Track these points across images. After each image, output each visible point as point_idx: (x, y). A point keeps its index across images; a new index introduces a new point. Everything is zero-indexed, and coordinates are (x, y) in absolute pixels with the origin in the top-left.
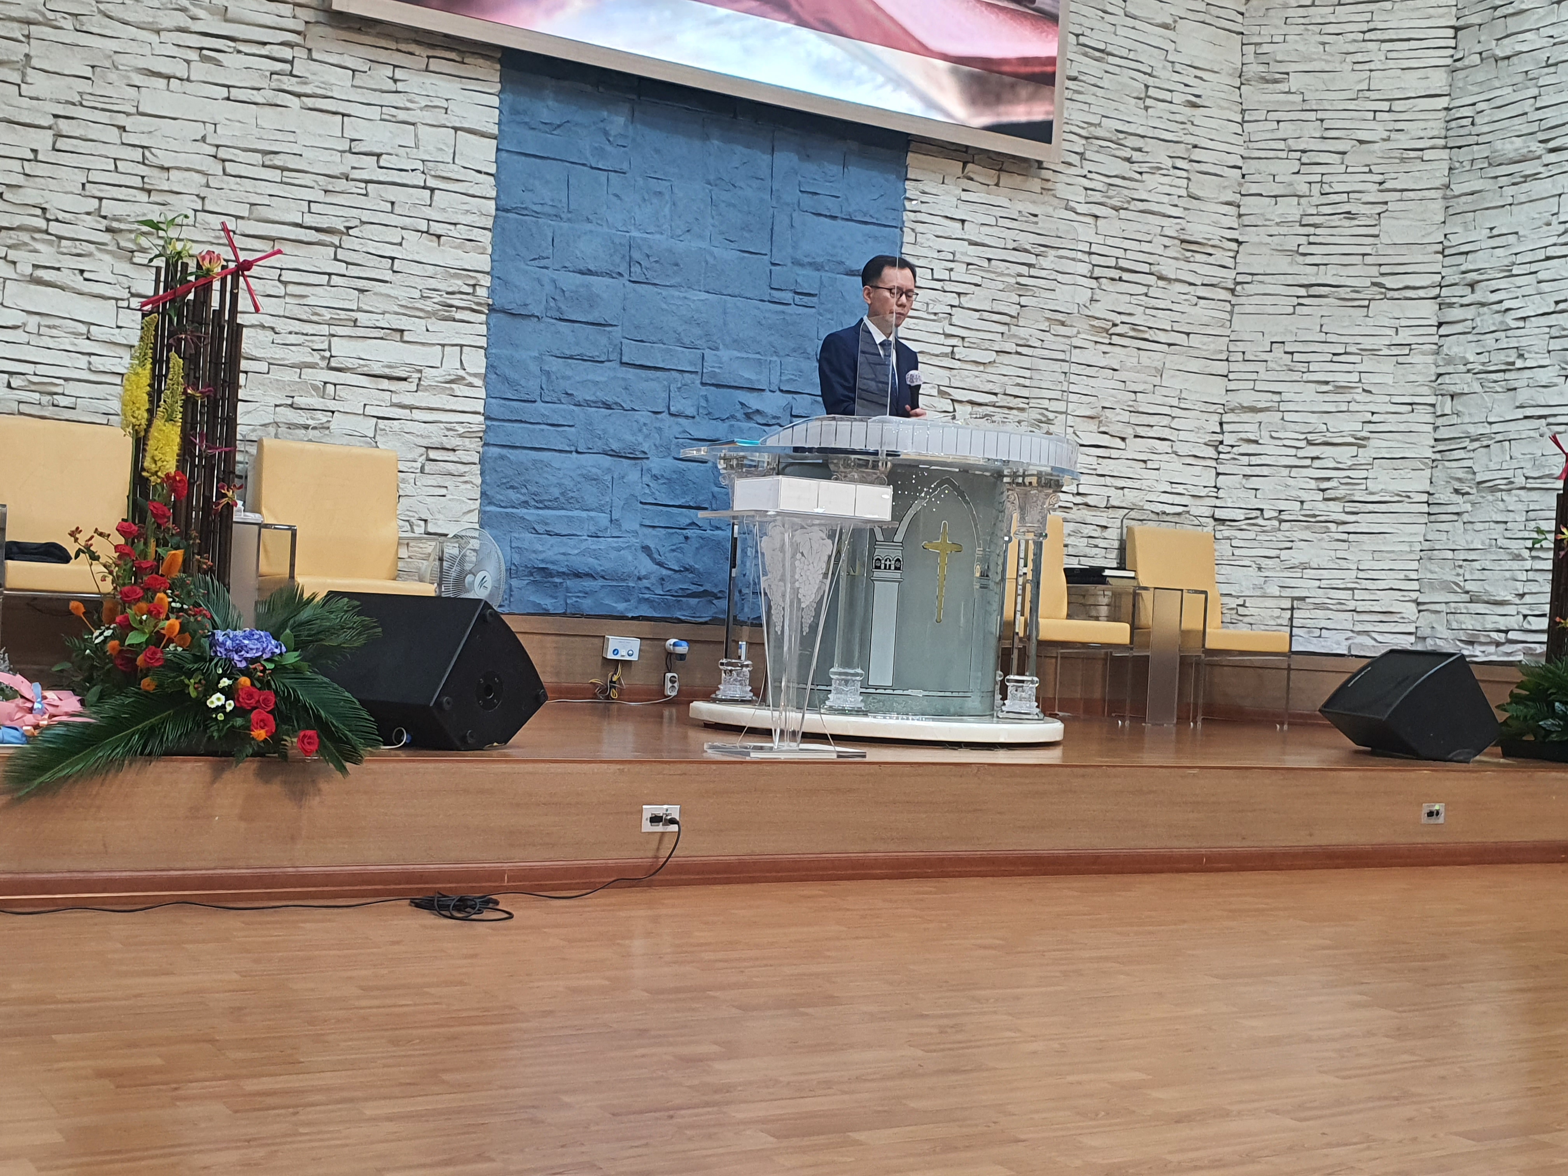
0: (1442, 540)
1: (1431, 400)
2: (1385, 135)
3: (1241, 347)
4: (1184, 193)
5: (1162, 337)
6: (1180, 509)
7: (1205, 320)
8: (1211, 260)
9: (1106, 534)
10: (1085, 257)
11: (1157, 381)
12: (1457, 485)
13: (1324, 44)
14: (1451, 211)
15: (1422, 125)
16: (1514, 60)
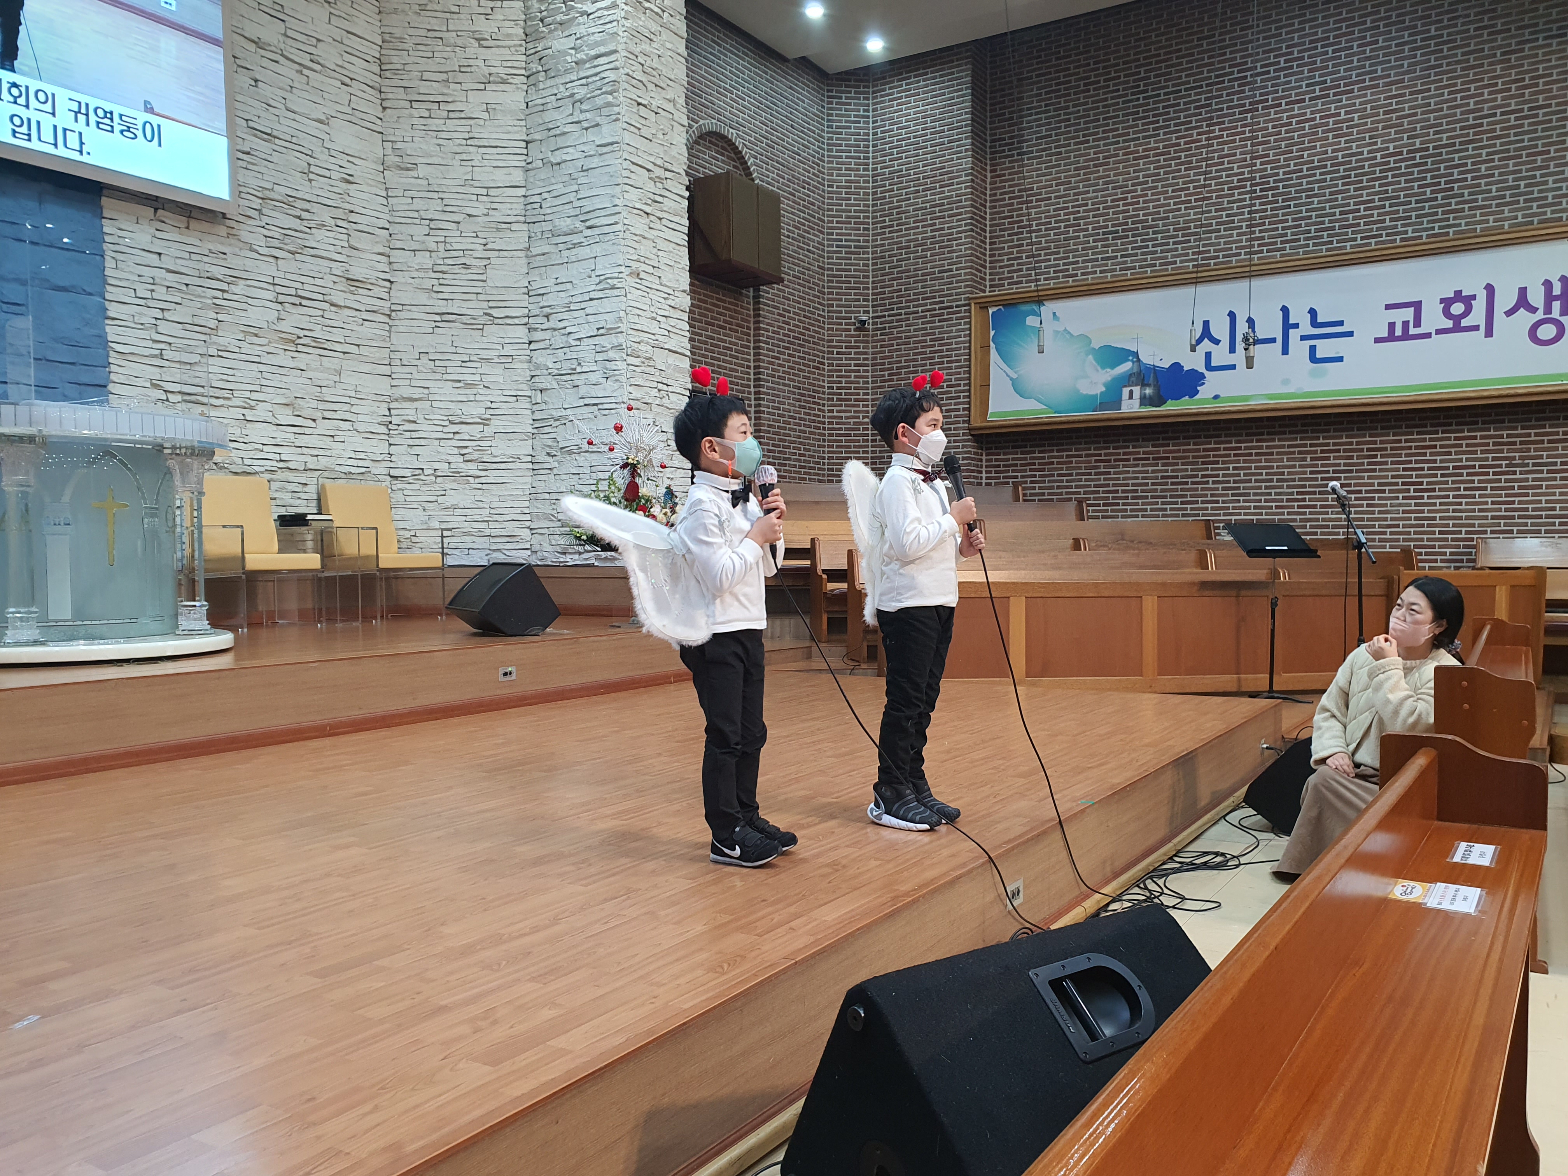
0: (542, 487)
1: (528, 393)
2: (486, 211)
3: (398, 355)
4: (346, 244)
5: (337, 347)
6: (363, 470)
7: (370, 336)
8: (371, 293)
9: (306, 489)
10: (271, 287)
11: (337, 379)
12: (548, 450)
13: (439, 145)
14: (531, 266)
15: (509, 206)
16: (563, 165)
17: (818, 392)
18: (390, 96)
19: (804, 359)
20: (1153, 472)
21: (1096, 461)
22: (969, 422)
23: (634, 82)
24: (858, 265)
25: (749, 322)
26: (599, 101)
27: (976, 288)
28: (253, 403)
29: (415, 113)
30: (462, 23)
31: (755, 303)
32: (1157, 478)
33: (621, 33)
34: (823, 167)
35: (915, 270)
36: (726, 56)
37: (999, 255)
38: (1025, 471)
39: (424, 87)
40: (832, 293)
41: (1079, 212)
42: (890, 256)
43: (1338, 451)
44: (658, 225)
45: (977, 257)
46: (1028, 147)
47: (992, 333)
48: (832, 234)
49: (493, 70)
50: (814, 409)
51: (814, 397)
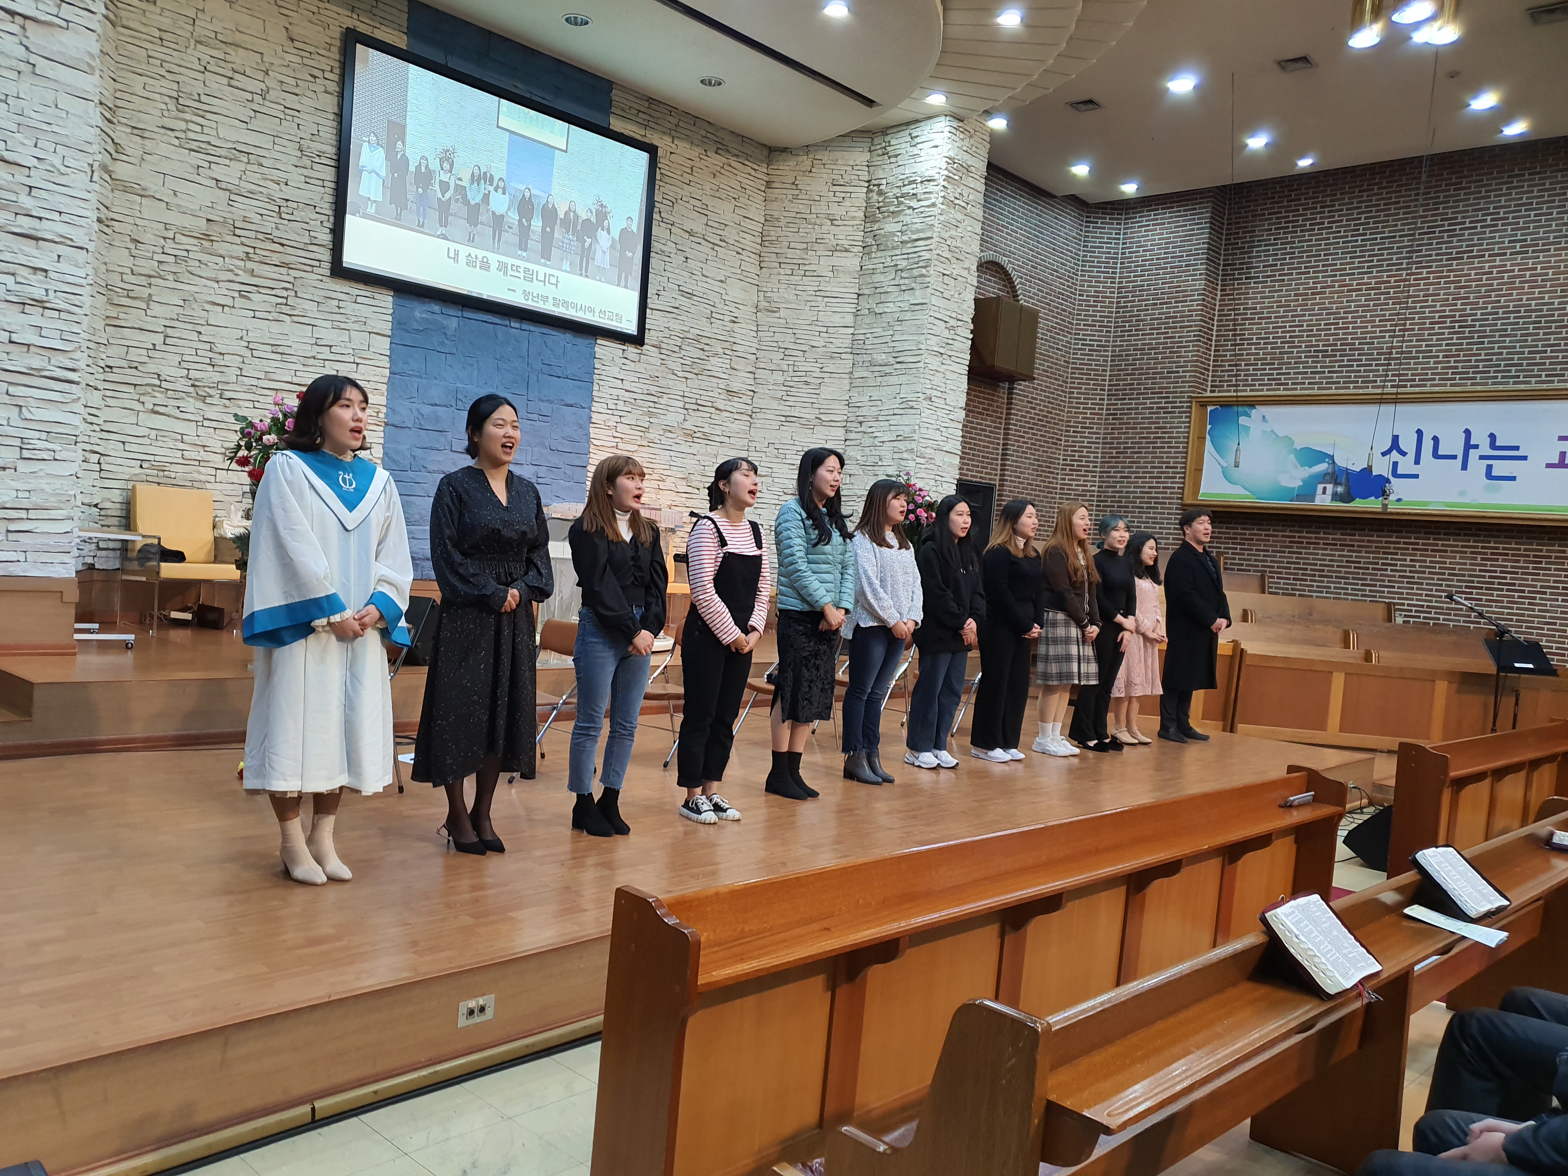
2: (824, 344)
3: (756, 445)
4: (728, 366)
5: (717, 439)
7: (738, 430)
8: (741, 400)
10: (681, 399)
14: (852, 386)
15: (841, 341)
16: (883, 315)
17: (1054, 463)
18: (766, 259)
19: (1045, 436)
20: (1339, 556)
21: (1290, 542)
22: (1181, 499)
23: (942, 259)
24: (1099, 361)
25: (1002, 408)
26: (916, 272)
27: (1198, 388)
28: (664, 477)
29: (782, 271)
30: (822, 208)
31: (1008, 394)
32: (1342, 561)
33: (936, 225)
34: (1077, 280)
35: (1147, 369)
36: (1006, 199)
37: (1222, 361)
38: (1228, 543)
39: (790, 253)
40: (1074, 383)
41: (1295, 331)
42: (1127, 355)
43: (1507, 555)
44: (948, 362)
45: (1202, 363)
46: (1255, 273)
47: (1209, 427)
48: (1079, 334)
49: (840, 242)
50: (1049, 477)
51: (1050, 467)
